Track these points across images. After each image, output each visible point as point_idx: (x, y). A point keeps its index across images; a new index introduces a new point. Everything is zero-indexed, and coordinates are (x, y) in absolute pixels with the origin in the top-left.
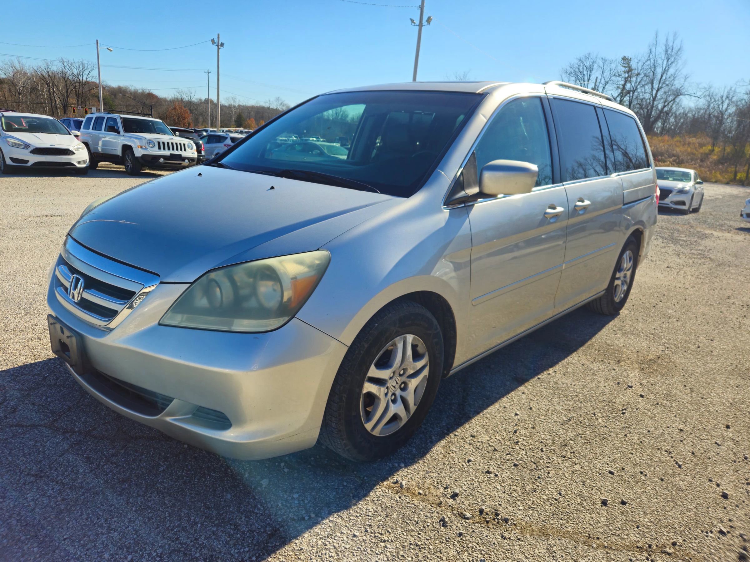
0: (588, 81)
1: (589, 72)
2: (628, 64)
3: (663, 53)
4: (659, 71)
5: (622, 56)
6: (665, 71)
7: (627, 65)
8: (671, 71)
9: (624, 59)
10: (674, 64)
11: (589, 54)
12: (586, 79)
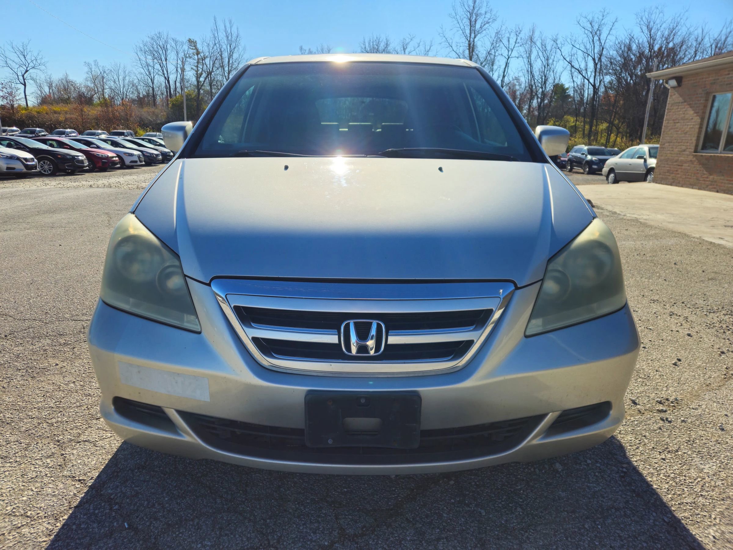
0: (166, 61)
1: (164, 51)
2: (195, 46)
3: (225, 39)
4: (225, 55)
5: (187, 39)
6: (230, 56)
7: (194, 48)
8: (235, 56)
9: (190, 41)
10: (236, 49)
11: (159, 33)
12: (163, 59)
